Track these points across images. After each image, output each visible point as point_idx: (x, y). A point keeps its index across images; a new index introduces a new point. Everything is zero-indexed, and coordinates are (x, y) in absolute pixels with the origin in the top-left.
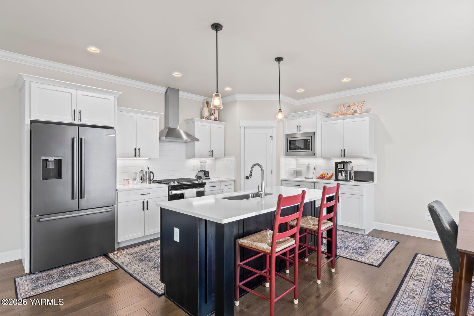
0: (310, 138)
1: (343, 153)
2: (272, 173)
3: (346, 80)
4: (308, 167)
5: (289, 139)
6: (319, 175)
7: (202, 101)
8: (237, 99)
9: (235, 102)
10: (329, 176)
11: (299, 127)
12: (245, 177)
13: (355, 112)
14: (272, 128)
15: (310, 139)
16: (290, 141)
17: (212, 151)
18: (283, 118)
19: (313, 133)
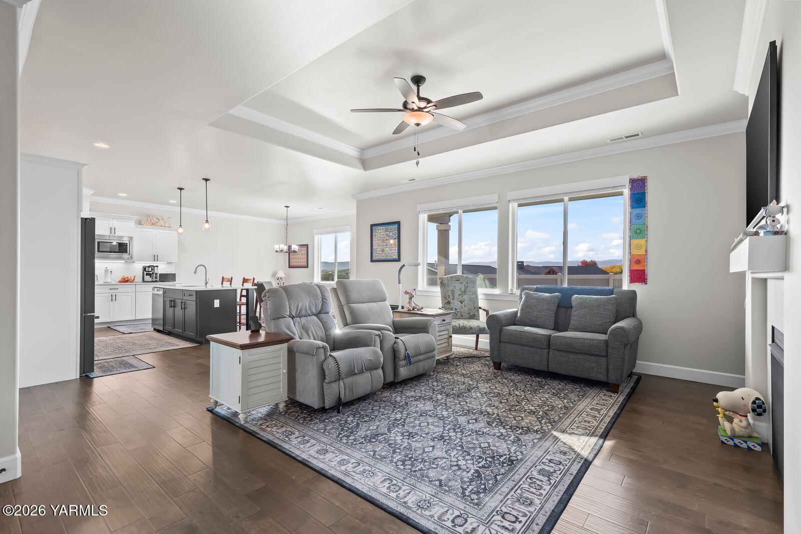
0: (128, 242)
1: (156, 258)
5: (98, 240)
6: (120, 279)
10: (133, 279)
11: (113, 230)
13: (162, 226)
16: (99, 242)
19: (131, 238)
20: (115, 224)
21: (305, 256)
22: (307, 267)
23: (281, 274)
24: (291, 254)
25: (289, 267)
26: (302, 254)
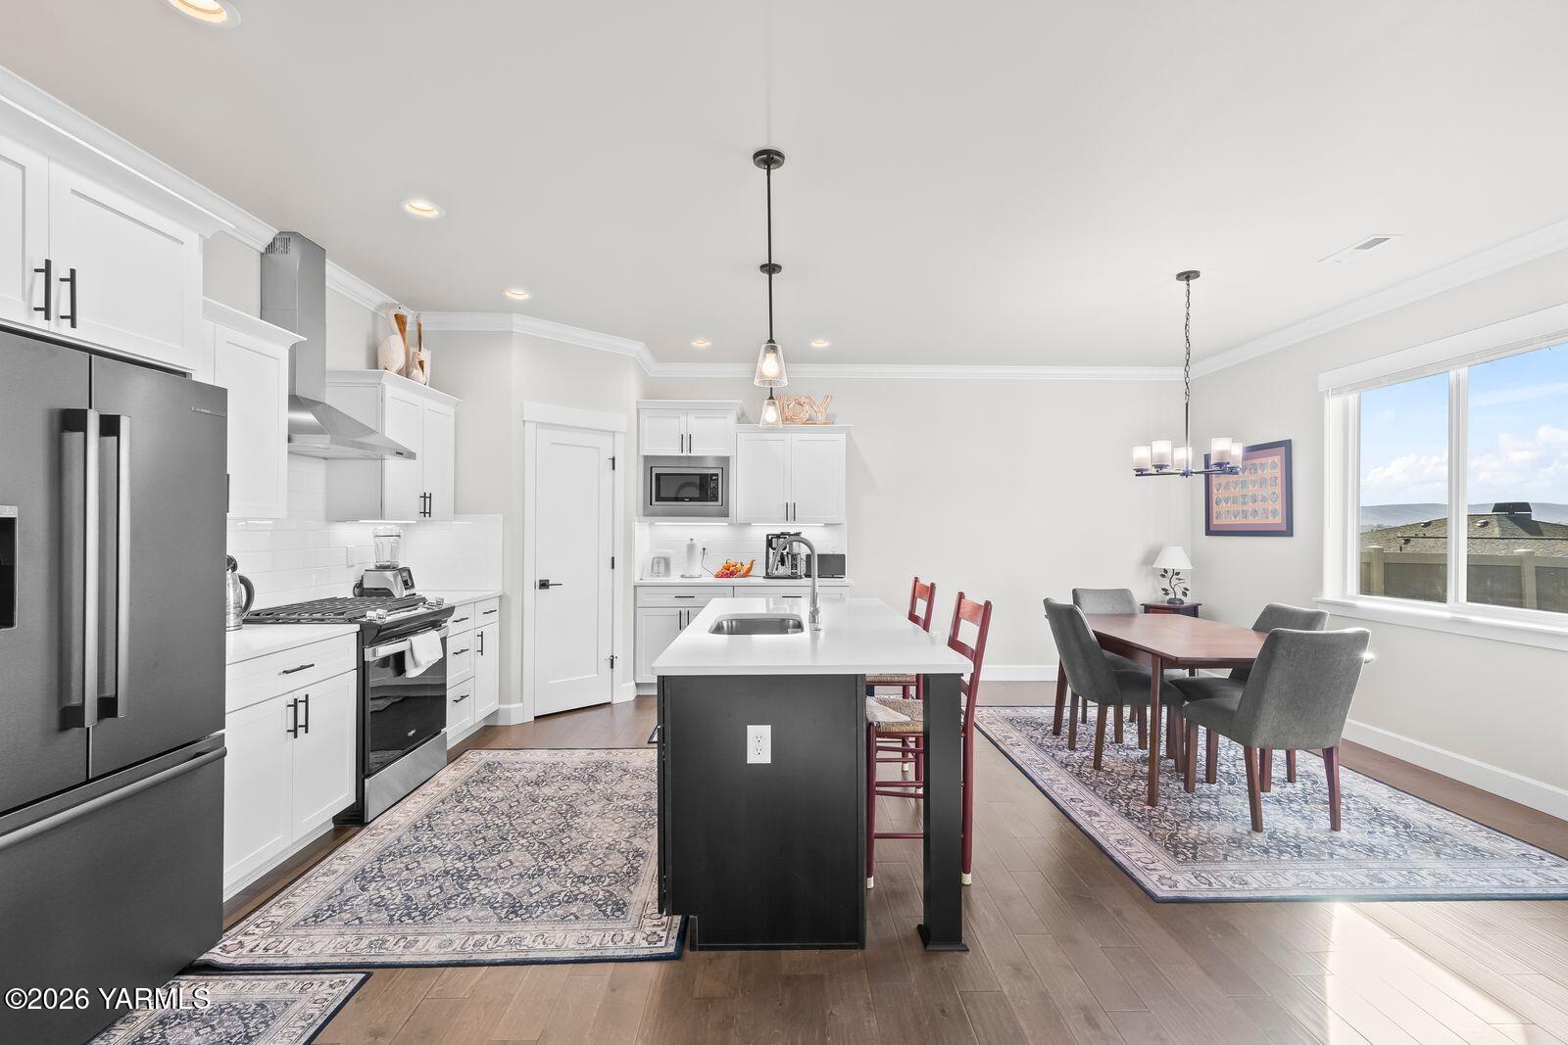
0: (719, 472)
1: (790, 513)
2: (613, 567)
3: (820, 344)
4: (691, 547)
5: (655, 471)
6: (719, 568)
7: (372, 309)
8: (515, 330)
9: (506, 336)
10: (745, 568)
11: (686, 440)
12: (538, 584)
13: (810, 421)
14: (614, 436)
15: (717, 475)
16: (658, 476)
17: (430, 497)
18: (777, 421)
19: (725, 461)
20: (693, 424)
21: (1279, 490)
22: (1288, 531)
23: (1175, 559)
24: (1215, 480)
25: (1209, 532)
26: (1263, 482)
